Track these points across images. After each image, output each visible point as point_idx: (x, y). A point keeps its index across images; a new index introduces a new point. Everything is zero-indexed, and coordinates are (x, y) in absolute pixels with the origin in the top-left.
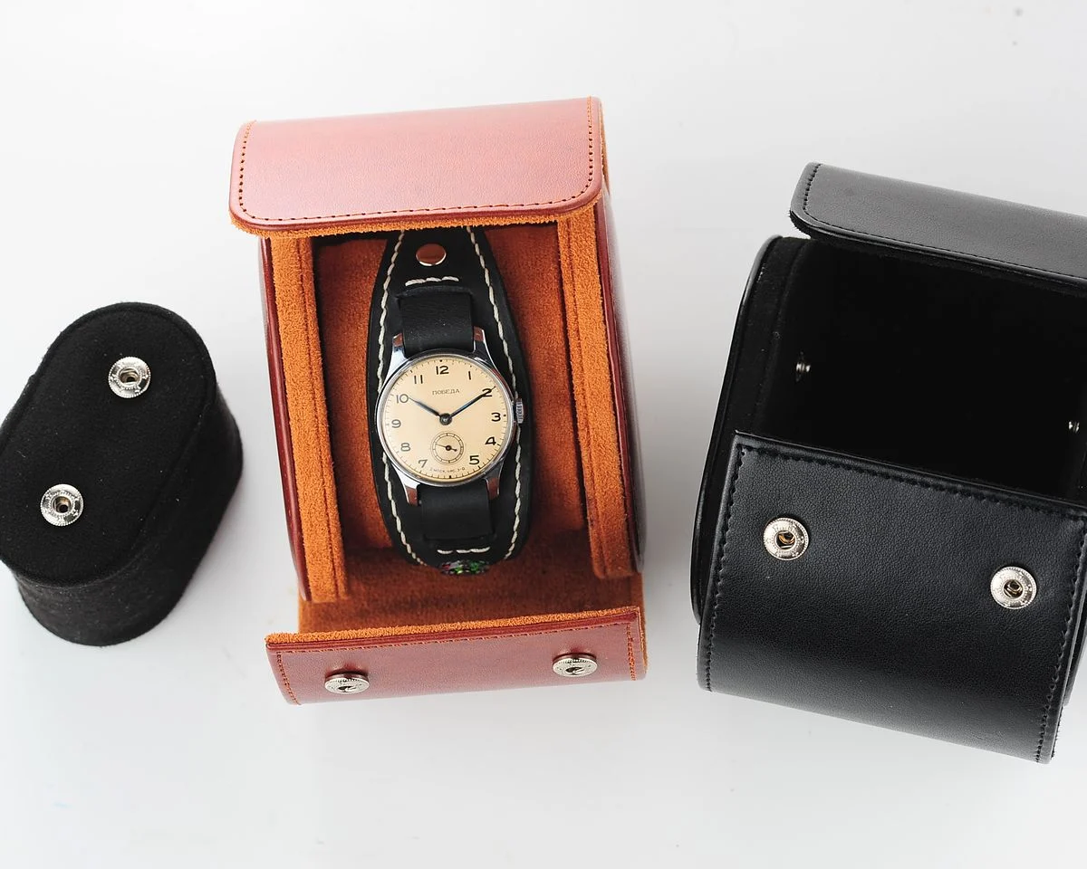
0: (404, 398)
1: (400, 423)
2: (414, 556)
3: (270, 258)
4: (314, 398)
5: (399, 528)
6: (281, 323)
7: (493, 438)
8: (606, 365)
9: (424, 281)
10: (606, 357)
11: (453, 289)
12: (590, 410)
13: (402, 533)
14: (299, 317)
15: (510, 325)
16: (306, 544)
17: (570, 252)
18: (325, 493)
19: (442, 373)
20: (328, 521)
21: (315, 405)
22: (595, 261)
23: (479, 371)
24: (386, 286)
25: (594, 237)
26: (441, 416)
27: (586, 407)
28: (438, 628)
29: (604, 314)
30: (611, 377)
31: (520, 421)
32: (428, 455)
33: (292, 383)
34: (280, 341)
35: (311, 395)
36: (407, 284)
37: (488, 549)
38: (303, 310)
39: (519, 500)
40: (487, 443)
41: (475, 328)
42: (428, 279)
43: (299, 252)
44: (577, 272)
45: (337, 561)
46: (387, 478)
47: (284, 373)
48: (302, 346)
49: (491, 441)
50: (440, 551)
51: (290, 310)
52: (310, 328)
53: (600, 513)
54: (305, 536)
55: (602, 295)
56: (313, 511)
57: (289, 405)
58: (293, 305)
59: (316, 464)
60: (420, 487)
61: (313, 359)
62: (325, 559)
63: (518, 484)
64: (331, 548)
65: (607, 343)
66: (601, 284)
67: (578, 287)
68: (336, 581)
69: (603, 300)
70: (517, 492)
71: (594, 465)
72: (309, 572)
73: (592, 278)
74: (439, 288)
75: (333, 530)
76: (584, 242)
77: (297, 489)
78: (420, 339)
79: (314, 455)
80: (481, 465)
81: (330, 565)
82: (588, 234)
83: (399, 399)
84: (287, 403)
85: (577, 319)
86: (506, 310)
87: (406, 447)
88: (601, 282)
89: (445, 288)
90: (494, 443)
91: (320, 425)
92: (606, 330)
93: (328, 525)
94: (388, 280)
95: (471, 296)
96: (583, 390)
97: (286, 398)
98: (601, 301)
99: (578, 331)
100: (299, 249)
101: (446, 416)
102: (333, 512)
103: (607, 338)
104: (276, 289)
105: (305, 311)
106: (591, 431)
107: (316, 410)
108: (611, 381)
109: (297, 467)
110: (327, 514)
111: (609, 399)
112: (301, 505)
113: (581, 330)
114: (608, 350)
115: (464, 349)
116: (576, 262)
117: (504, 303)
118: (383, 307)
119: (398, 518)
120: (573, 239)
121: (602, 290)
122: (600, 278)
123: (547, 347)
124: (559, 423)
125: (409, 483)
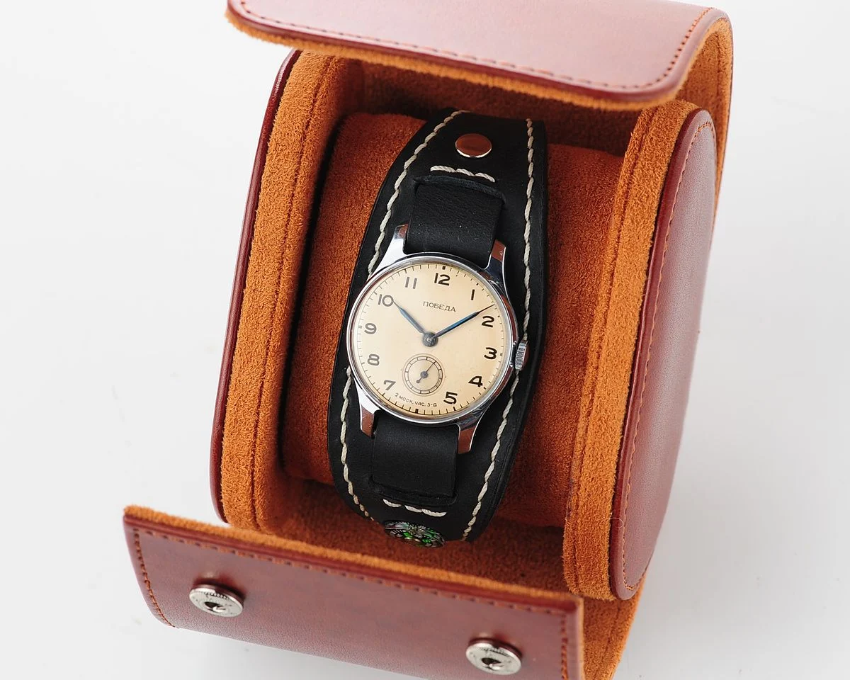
0: (388, 301)
1: (375, 329)
2: (356, 500)
3: (281, 92)
4: (280, 269)
5: (343, 458)
6: (267, 168)
7: (480, 378)
8: (635, 324)
9: (453, 171)
10: (637, 315)
11: (485, 189)
12: (600, 374)
13: (346, 466)
14: (290, 167)
15: (540, 251)
16: (225, 443)
17: (631, 179)
18: (262, 386)
19: (441, 282)
20: (257, 421)
21: (279, 277)
22: (657, 197)
23: (486, 292)
24: (407, 164)
25: (665, 169)
26: (425, 334)
27: (597, 368)
28: (333, 554)
29: (649, 262)
30: (637, 341)
31: (519, 367)
32: (397, 377)
33: (259, 243)
34: (260, 190)
35: (277, 264)
36: (433, 169)
37: (443, 514)
38: (296, 160)
39: (493, 464)
40: (471, 382)
41: (496, 242)
42: (459, 170)
43: (315, 95)
44: (631, 203)
45: (257, 475)
46: (345, 394)
47: (253, 229)
48: (283, 202)
49: (477, 380)
50: (385, 501)
51: (281, 157)
52: (299, 185)
53: (581, 503)
54: (226, 433)
55: (653, 239)
56: (242, 403)
57: (249, 269)
58: (286, 152)
59: (261, 348)
60: (380, 414)
61: (292, 221)
62: (243, 467)
63: (498, 445)
64: (253, 456)
65: (643, 298)
66: (656, 225)
67: (627, 222)
68: (253, 501)
69: (652, 244)
70: (494, 453)
71: (589, 441)
72: (223, 480)
73: (647, 216)
74: (467, 183)
75: (260, 434)
76: (651, 172)
77: (231, 373)
78: (427, 235)
79: (261, 337)
80: (457, 406)
81: (247, 478)
82: (659, 164)
83: (381, 300)
84: (247, 266)
85: (615, 259)
86: (540, 232)
87: (374, 359)
88: (656, 222)
89: (475, 185)
90: (480, 384)
91: (278, 304)
92: (646, 282)
93: (256, 426)
94: (413, 159)
95: (503, 201)
96: (600, 347)
97: (248, 260)
98: (650, 246)
99: (613, 275)
100: (317, 92)
101: (432, 335)
102: (266, 412)
103: (645, 292)
104: (274, 129)
105: (299, 163)
106: (595, 399)
107: (278, 284)
108: (636, 345)
109: (237, 346)
110: (258, 413)
111: (628, 366)
112: (230, 393)
113: (616, 274)
114: (642, 307)
115: (475, 262)
116: (633, 192)
117: (540, 221)
118: (396, 187)
119: (345, 445)
120: (640, 165)
121: (654, 233)
122: (657, 218)
123: (579, 289)
124: (568, 384)
125: (368, 406)
